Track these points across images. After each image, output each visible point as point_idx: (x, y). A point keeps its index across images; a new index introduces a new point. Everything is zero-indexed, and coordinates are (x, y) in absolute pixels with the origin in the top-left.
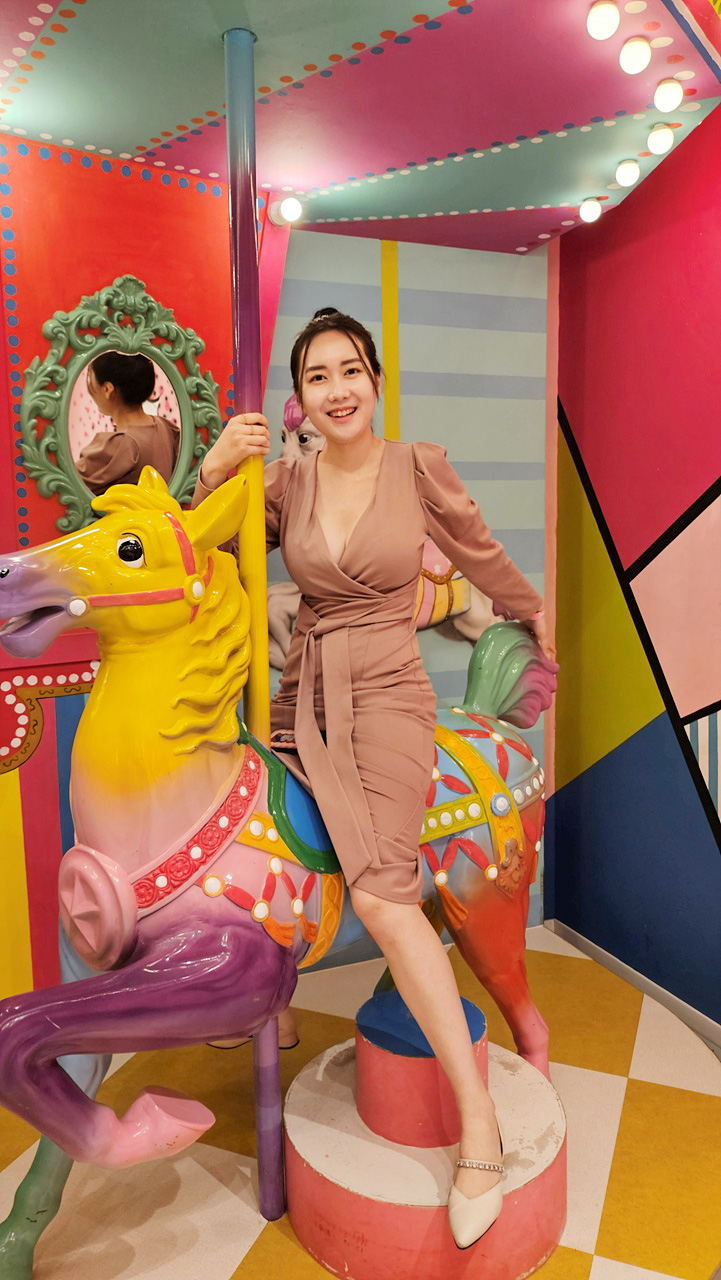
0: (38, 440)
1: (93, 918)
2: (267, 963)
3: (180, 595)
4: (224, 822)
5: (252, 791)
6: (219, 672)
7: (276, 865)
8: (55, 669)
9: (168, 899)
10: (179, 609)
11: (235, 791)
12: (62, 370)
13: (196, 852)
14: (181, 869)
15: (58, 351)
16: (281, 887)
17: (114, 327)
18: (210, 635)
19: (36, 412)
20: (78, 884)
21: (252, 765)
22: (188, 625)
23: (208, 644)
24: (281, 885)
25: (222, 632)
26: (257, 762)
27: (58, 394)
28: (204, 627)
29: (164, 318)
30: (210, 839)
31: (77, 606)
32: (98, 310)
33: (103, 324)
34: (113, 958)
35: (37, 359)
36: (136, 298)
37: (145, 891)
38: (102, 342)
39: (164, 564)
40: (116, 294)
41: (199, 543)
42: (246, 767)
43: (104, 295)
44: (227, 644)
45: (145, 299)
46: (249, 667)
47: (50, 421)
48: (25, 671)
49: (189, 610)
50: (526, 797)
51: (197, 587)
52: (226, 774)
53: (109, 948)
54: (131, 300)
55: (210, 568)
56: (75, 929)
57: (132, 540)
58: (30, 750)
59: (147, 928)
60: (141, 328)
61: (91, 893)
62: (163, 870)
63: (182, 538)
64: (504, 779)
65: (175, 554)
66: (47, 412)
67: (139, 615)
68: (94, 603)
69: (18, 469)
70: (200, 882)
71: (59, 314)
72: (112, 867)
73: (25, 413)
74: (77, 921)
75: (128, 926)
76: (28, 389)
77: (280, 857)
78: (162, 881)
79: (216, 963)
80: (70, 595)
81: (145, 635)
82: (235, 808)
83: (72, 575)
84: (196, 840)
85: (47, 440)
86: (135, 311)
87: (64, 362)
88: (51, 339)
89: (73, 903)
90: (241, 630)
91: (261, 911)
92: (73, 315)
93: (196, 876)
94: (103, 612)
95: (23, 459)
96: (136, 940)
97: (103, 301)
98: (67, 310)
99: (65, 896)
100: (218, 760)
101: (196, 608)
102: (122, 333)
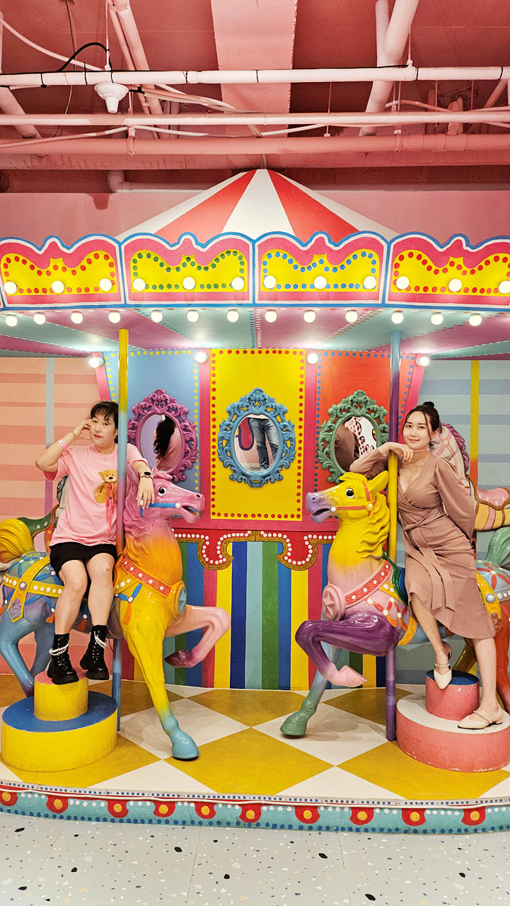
0: (323, 450)
1: (332, 606)
2: (387, 629)
3: (364, 507)
4: (375, 582)
5: (386, 574)
6: (377, 533)
7: (392, 600)
8: (323, 533)
9: (355, 603)
10: (364, 512)
11: (379, 573)
12: (333, 425)
13: (365, 590)
14: (360, 595)
15: (333, 419)
16: (394, 607)
17: (353, 408)
18: (374, 522)
19: (324, 440)
20: (328, 596)
21: (387, 567)
22: (367, 518)
23: (374, 524)
24: (393, 605)
25: (379, 521)
26: (390, 566)
27: (331, 433)
28: (373, 518)
29: (373, 404)
30: (370, 586)
31: (333, 509)
32: (348, 403)
33: (349, 408)
34: (338, 620)
35: (325, 422)
36: (361, 398)
37: (348, 599)
38: (349, 414)
39: (360, 498)
40: (355, 397)
41: (371, 491)
42: (385, 567)
43: (350, 398)
44: (381, 525)
45: (365, 398)
46: (388, 533)
47: (328, 443)
48: (313, 533)
49: (367, 513)
50: (504, 597)
51: (370, 506)
52: (377, 567)
53: (336, 617)
54: (360, 399)
55: (376, 500)
56: (327, 610)
57: (351, 490)
58: (312, 563)
59: (348, 611)
60: (363, 408)
61: (332, 598)
62: (354, 594)
63: (366, 489)
64: (494, 589)
65: (364, 495)
66: (327, 440)
67: (351, 513)
68: (338, 508)
69: (316, 460)
70: (366, 600)
71: (334, 406)
72: (340, 592)
73: (320, 440)
74: (328, 607)
75: (343, 611)
76: (321, 433)
77: (395, 598)
78: (354, 597)
79: (370, 625)
80: (331, 506)
81: (353, 519)
82: (379, 578)
83: (333, 500)
84: (365, 586)
85: (327, 449)
86: (361, 403)
87: (334, 422)
88: (330, 415)
89: (327, 601)
90: (386, 520)
91: (385, 613)
92: (339, 406)
93: (365, 597)
94: (341, 511)
95: (318, 456)
96: (345, 615)
97: (350, 400)
98: (337, 404)
99: (324, 600)
100: (375, 563)
101: (370, 512)
102: (355, 410)
